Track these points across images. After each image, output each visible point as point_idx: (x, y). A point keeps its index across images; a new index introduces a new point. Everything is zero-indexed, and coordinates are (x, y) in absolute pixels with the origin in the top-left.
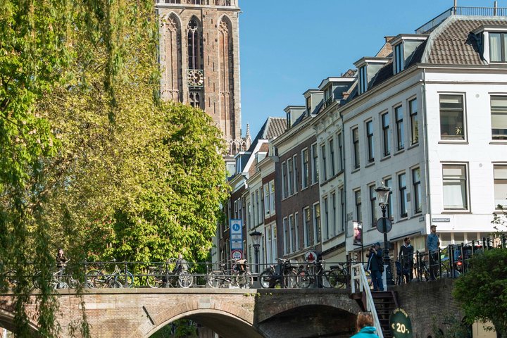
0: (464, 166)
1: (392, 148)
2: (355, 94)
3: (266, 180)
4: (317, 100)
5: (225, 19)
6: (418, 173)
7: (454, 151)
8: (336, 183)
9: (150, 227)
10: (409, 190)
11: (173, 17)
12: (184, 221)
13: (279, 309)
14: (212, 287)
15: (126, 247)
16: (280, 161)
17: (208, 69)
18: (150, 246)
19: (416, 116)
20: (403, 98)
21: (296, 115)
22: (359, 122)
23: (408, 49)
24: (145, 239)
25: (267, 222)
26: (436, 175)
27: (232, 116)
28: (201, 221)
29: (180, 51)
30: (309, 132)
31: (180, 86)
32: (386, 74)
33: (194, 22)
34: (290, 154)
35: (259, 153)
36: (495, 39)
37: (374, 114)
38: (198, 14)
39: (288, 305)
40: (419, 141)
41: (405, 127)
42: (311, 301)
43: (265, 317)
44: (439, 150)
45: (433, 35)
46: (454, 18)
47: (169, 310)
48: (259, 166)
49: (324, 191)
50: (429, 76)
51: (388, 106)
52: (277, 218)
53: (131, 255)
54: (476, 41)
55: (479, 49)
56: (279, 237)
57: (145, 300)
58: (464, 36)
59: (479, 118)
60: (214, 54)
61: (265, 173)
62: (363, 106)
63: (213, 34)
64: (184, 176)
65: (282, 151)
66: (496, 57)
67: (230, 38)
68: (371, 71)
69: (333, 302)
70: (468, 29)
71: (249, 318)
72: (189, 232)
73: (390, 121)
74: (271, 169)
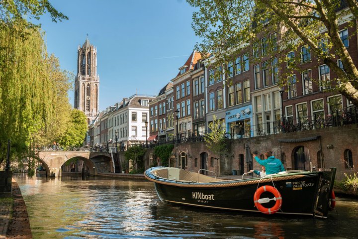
0: (136, 127)
1: (122, 122)
2: (116, 110)
3: (98, 126)
4: (109, 110)
5: (96, 84)
6: (127, 127)
7: (134, 124)
8: (112, 128)
9: (70, 137)
10: (125, 131)
11: (83, 83)
12: (77, 136)
13: (94, 156)
14: (81, 151)
15: (64, 141)
16: (101, 122)
17: (91, 96)
18: (69, 141)
19: (127, 116)
20: (124, 112)
21: (105, 113)
22: (116, 116)
23: (126, 102)
24: (69, 139)
25: (98, 135)
26: (130, 128)
27: (97, 107)
28: (81, 136)
29: (85, 91)
30: (107, 117)
31: (84, 99)
32: (122, 107)
33: (88, 85)
34: (103, 121)
35: (97, 120)
36: (144, 101)
37: (119, 115)
38: (89, 83)
39: (96, 155)
40: (127, 122)
41: (125, 118)
42: (101, 154)
43: (91, 157)
44: (131, 124)
45: (131, 100)
46: (136, 96)
47: (71, 156)
48: (97, 123)
49: (109, 130)
50: (129, 108)
51: (122, 113)
52: (100, 135)
53: (65, 143)
54: (140, 101)
55: (140, 103)
56: (100, 139)
57: (66, 153)
58: (137, 100)
59: (140, 117)
60: (93, 92)
61: (98, 125)
62: (117, 113)
63: (93, 88)
64: (78, 126)
65: (102, 120)
66: (144, 105)
67: (97, 89)
68: (119, 106)
69: (106, 155)
70: (139, 99)
71: (88, 158)
72: (78, 138)
73: (122, 117)
74: (99, 124)
